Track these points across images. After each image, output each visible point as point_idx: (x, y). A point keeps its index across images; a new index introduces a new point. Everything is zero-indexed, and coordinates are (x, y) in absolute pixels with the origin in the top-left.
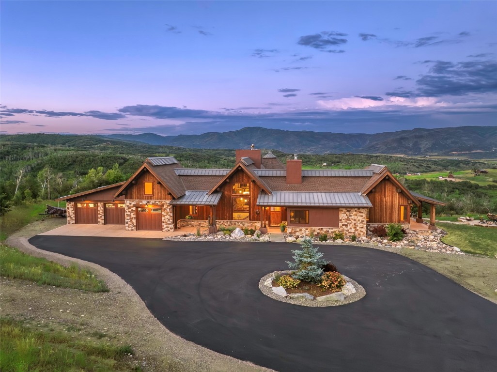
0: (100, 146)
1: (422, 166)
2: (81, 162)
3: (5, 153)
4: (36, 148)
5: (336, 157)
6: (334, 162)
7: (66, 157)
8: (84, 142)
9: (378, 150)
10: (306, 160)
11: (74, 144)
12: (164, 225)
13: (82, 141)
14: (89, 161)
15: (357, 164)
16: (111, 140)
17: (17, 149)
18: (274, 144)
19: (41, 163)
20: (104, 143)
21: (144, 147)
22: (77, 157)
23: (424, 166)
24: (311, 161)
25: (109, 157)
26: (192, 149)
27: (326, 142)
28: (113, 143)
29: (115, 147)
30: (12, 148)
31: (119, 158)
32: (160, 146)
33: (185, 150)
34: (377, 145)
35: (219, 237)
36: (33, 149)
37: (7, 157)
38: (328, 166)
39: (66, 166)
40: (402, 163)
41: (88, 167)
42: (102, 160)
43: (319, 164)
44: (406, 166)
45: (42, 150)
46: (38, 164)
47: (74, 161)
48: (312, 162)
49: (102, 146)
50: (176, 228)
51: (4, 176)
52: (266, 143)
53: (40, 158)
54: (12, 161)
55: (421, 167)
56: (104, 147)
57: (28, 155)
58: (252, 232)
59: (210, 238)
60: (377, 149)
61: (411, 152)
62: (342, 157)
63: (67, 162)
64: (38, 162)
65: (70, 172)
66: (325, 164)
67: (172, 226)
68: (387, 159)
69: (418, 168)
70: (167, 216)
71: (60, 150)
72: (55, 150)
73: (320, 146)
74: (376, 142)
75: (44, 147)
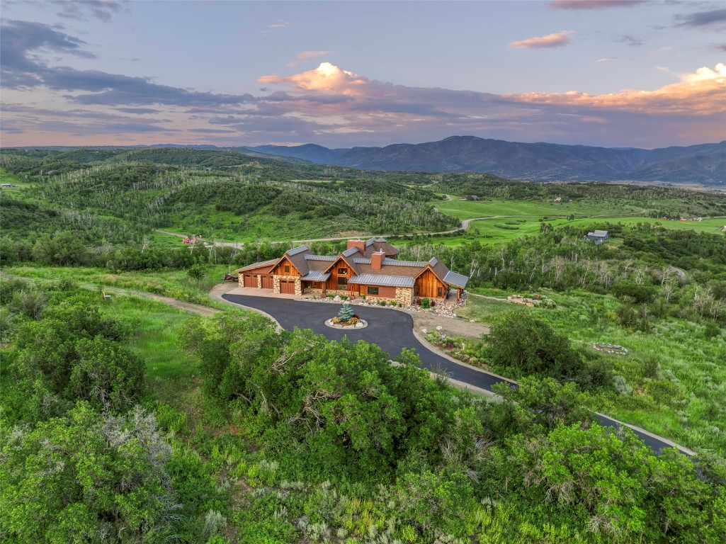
0: (245, 166)
1: (713, 205)
2: (223, 194)
3: (132, 179)
4: (167, 171)
5: (578, 188)
6: (573, 197)
7: (205, 186)
8: (224, 160)
9: (656, 175)
10: (530, 192)
11: (211, 162)
12: (296, 291)
13: (221, 158)
14: (234, 192)
15: (608, 201)
16: (260, 156)
17: (145, 173)
18: (492, 163)
19: (176, 194)
20: (251, 161)
21: (303, 168)
22: (219, 187)
23: (718, 206)
24: (540, 193)
25: (257, 188)
26: (369, 171)
27: (574, 161)
28: (262, 161)
29: (265, 168)
30: (138, 172)
31: (270, 190)
32: (324, 166)
33: (358, 172)
34: (656, 167)
35: (327, 300)
36: (163, 172)
37: (134, 184)
38: (563, 201)
39: (205, 199)
40: (681, 200)
41: (231, 201)
42: (249, 191)
43: (551, 198)
44: (687, 206)
45: (174, 174)
46: (171, 195)
47: (215, 193)
48: (539, 195)
49: (248, 165)
50: (303, 293)
51: (134, 210)
52: (481, 161)
53: (174, 187)
54: (140, 189)
55: (711, 208)
56: (251, 167)
57: (159, 182)
58: (346, 298)
59: (321, 301)
60: (655, 173)
61: (711, 180)
62: (587, 189)
63: (206, 193)
64: (171, 192)
65: (210, 206)
66: (559, 199)
67: (300, 292)
68: (658, 194)
69: (707, 208)
70: (298, 286)
71: (196, 174)
72: (191, 175)
73: (564, 167)
74: (654, 163)
75: (175, 169)
